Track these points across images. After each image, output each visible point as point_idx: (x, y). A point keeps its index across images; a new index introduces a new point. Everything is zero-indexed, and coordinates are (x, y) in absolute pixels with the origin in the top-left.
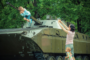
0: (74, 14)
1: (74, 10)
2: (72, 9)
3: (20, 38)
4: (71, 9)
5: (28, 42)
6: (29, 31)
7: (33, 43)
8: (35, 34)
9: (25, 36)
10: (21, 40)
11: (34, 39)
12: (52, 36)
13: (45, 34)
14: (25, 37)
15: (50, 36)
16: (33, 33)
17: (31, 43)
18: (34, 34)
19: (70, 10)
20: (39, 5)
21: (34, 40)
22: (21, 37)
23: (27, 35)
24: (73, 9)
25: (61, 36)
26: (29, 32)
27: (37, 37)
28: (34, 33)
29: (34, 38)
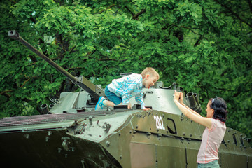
0: (188, 72)
1: (187, 61)
2: (182, 56)
3: (64, 143)
4: (179, 57)
5: (89, 156)
6: (90, 120)
7: (105, 158)
8: (111, 131)
9: (78, 136)
10: (67, 149)
11: (108, 145)
12: (157, 135)
13: (139, 129)
14: (79, 139)
15: (152, 137)
16: (103, 127)
17: (97, 159)
18: (107, 131)
19: (175, 59)
20: (83, 48)
21: (108, 149)
22: (68, 140)
23: (86, 132)
24: (185, 59)
25: (182, 136)
26: (91, 124)
27: (118, 137)
28: (108, 127)
29: (108, 142)
